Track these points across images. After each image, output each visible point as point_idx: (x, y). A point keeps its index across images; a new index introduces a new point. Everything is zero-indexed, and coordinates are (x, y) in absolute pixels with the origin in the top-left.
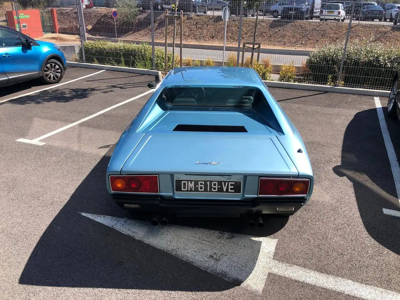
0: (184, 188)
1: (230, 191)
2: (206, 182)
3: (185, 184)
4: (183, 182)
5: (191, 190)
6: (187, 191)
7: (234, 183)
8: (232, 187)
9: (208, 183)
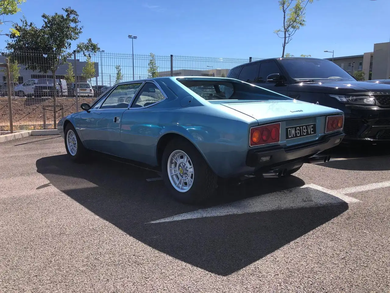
0: (290, 135)
1: (312, 133)
2: (300, 127)
3: (290, 130)
4: (289, 129)
5: (294, 137)
6: (292, 137)
7: (313, 126)
8: (312, 129)
9: (301, 128)
